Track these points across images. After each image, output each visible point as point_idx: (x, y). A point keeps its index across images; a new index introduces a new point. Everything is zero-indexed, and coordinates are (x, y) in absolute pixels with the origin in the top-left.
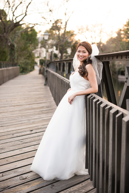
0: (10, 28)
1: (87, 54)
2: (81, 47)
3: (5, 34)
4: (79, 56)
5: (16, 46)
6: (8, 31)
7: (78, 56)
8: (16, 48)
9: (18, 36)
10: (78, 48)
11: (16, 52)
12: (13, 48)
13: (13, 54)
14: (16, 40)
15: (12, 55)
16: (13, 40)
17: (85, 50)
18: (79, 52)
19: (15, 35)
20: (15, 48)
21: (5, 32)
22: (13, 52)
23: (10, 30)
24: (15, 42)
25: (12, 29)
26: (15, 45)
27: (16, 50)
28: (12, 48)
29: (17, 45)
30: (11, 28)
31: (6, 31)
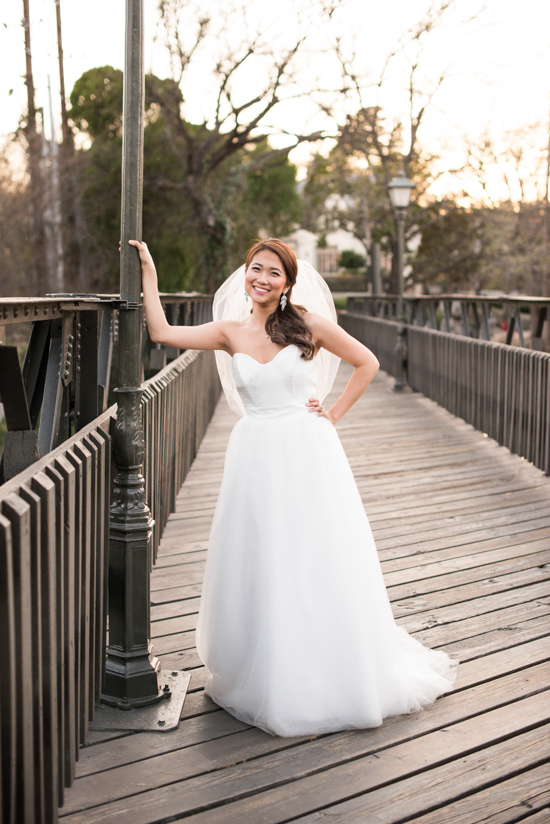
0: (208, 157)
1: (281, 280)
2: (265, 253)
3: (191, 179)
4: (255, 284)
5: (233, 229)
6: (201, 166)
7: (251, 283)
8: (232, 237)
9: (238, 187)
10: (255, 257)
11: (228, 250)
12: (219, 236)
13: (220, 260)
14: (231, 202)
15: (214, 265)
16: (219, 205)
17: (279, 266)
18: (257, 269)
19: (227, 183)
20: (227, 237)
21: (190, 172)
22: (217, 253)
23: (208, 162)
24: (229, 213)
25: (217, 160)
26: (229, 225)
27: (231, 242)
28: (213, 237)
29: (234, 225)
30: (213, 155)
31: (195, 166)
